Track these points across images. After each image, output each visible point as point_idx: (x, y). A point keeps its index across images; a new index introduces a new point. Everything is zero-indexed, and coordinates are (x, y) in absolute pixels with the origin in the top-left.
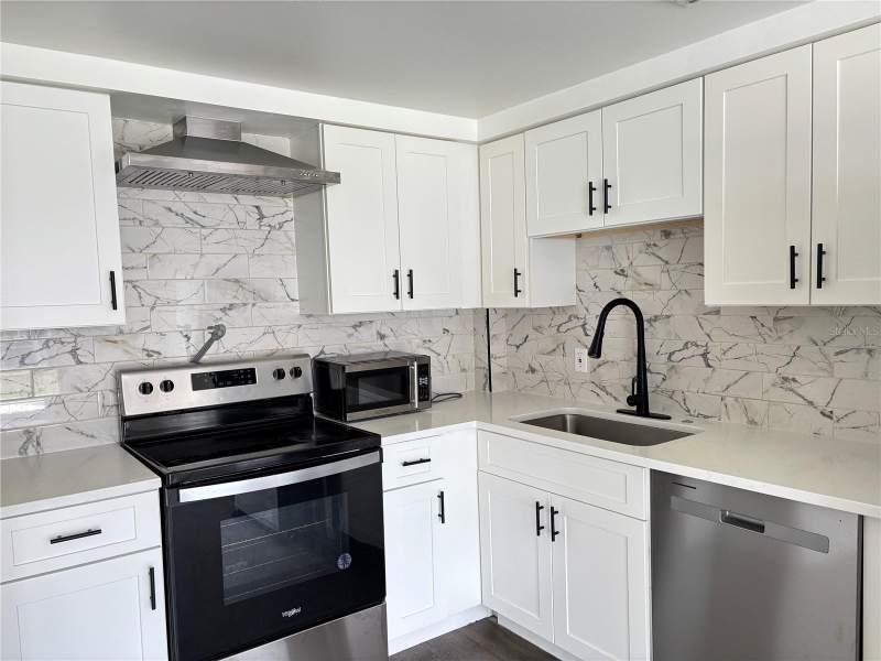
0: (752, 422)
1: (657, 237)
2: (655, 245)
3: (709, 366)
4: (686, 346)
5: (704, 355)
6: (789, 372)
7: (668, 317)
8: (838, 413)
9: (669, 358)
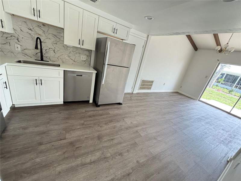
0: (63, 62)
1: (41, 25)
2: (40, 26)
3: (55, 53)
4: (50, 49)
5: (54, 51)
6: (69, 55)
7: (45, 42)
8: (75, 61)
9: (46, 50)
